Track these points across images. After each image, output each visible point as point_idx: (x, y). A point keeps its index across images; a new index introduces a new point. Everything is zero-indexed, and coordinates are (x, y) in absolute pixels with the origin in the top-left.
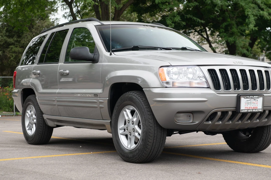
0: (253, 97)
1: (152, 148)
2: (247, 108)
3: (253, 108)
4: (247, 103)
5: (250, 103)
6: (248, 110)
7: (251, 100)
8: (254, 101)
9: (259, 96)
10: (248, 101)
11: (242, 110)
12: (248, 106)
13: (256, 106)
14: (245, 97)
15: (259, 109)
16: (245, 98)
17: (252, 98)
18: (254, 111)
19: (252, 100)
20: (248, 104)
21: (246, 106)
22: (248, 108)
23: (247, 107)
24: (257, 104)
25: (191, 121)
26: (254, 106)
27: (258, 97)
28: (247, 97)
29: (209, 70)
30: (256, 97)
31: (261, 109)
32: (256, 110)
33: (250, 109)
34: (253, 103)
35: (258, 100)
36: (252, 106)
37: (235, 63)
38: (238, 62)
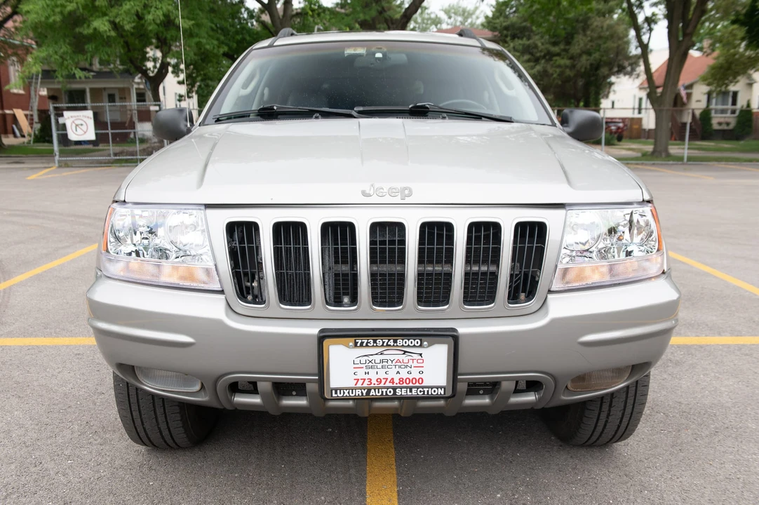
0: (395, 341)
2: (367, 383)
3: (396, 381)
5: (380, 366)
6: (369, 390)
7: (385, 352)
8: (405, 358)
9: (423, 338)
10: (371, 358)
11: (336, 390)
12: (373, 375)
13: (418, 376)
14: (351, 344)
15: (432, 388)
16: (348, 346)
17: (388, 345)
18: (401, 393)
19: (393, 355)
20: (372, 367)
22: (374, 381)
23: (367, 377)
24: (420, 369)
25: (198, 388)
26: (404, 375)
27: (421, 345)
28: (362, 343)
29: (232, 228)
30: (409, 342)
31: (441, 388)
32: (411, 391)
33: (382, 385)
34: (400, 364)
35: (421, 355)
36: (392, 374)
37: (369, 195)
38: (386, 190)
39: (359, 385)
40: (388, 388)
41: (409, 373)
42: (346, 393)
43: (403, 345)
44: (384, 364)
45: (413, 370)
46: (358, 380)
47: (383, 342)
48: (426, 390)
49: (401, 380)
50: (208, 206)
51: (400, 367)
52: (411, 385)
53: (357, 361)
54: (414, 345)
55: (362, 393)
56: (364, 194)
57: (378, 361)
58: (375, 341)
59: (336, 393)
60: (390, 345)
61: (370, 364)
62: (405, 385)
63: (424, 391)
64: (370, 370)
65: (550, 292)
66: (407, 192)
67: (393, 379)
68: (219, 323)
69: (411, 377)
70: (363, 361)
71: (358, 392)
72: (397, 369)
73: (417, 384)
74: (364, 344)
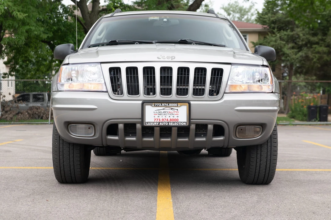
0: (168, 104)
1: (61, 165)
2: (158, 120)
3: (169, 120)
4: (157, 114)
5: (163, 114)
6: (159, 123)
7: (165, 109)
8: (172, 111)
9: (178, 103)
10: (160, 111)
11: (148, 123)
12: (161, 118)
13: (176, 118)
15: (181, 122)
16: (152, 106)
17: (166, 106)
18: (171, 124)
19: (168, 110)
20: (160, 114)
21: (156, 117)
22: (161, 120)
23: (158, 118)
24: (177, 115)
25: (93, 135)
26: (172, 118)
27: (177, 106)
28: (157, 105)
29: (111, 69)
30: (173, 105)
31: (185, 122)
32: (174, 124)
33: (164, 121)
34: (170, 113)
35: (177, 110)
36: (167, 117)
37: (160, 58)
38: (166, 57)
39: (156, 121)
40: (166, 122)
41: (173, 117)
42: (151, 124)
43: (171, 106)
44: (165, 113)
45: (175, 116)
46: (155, 119)
47: (164, 105)
48: (179, 123)
49: (171, 120)
50: (101, 63)
51: (170, 114)
52: (174, 121)
53: (155, 112)
54: (175, 106)
55: (157, 124)
56: (158, 58)
57: (162, 112)
58: (161, 104)
59: (148, 124)
60: (167, 106)
61: (160, 113)
62: (172, 121)
63: (179, 124)
64: (160, 116)
65: (225, 93)
66: (173, 58)
67: (168, 119)
68: (107, 100)
69: (174, 118)
70: (157, 112)
71: (155, 124)
72: (169, 115)
73: (176, 121)
74: (158, 105)
